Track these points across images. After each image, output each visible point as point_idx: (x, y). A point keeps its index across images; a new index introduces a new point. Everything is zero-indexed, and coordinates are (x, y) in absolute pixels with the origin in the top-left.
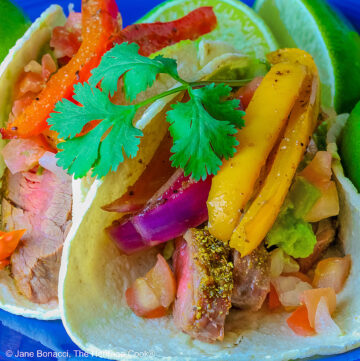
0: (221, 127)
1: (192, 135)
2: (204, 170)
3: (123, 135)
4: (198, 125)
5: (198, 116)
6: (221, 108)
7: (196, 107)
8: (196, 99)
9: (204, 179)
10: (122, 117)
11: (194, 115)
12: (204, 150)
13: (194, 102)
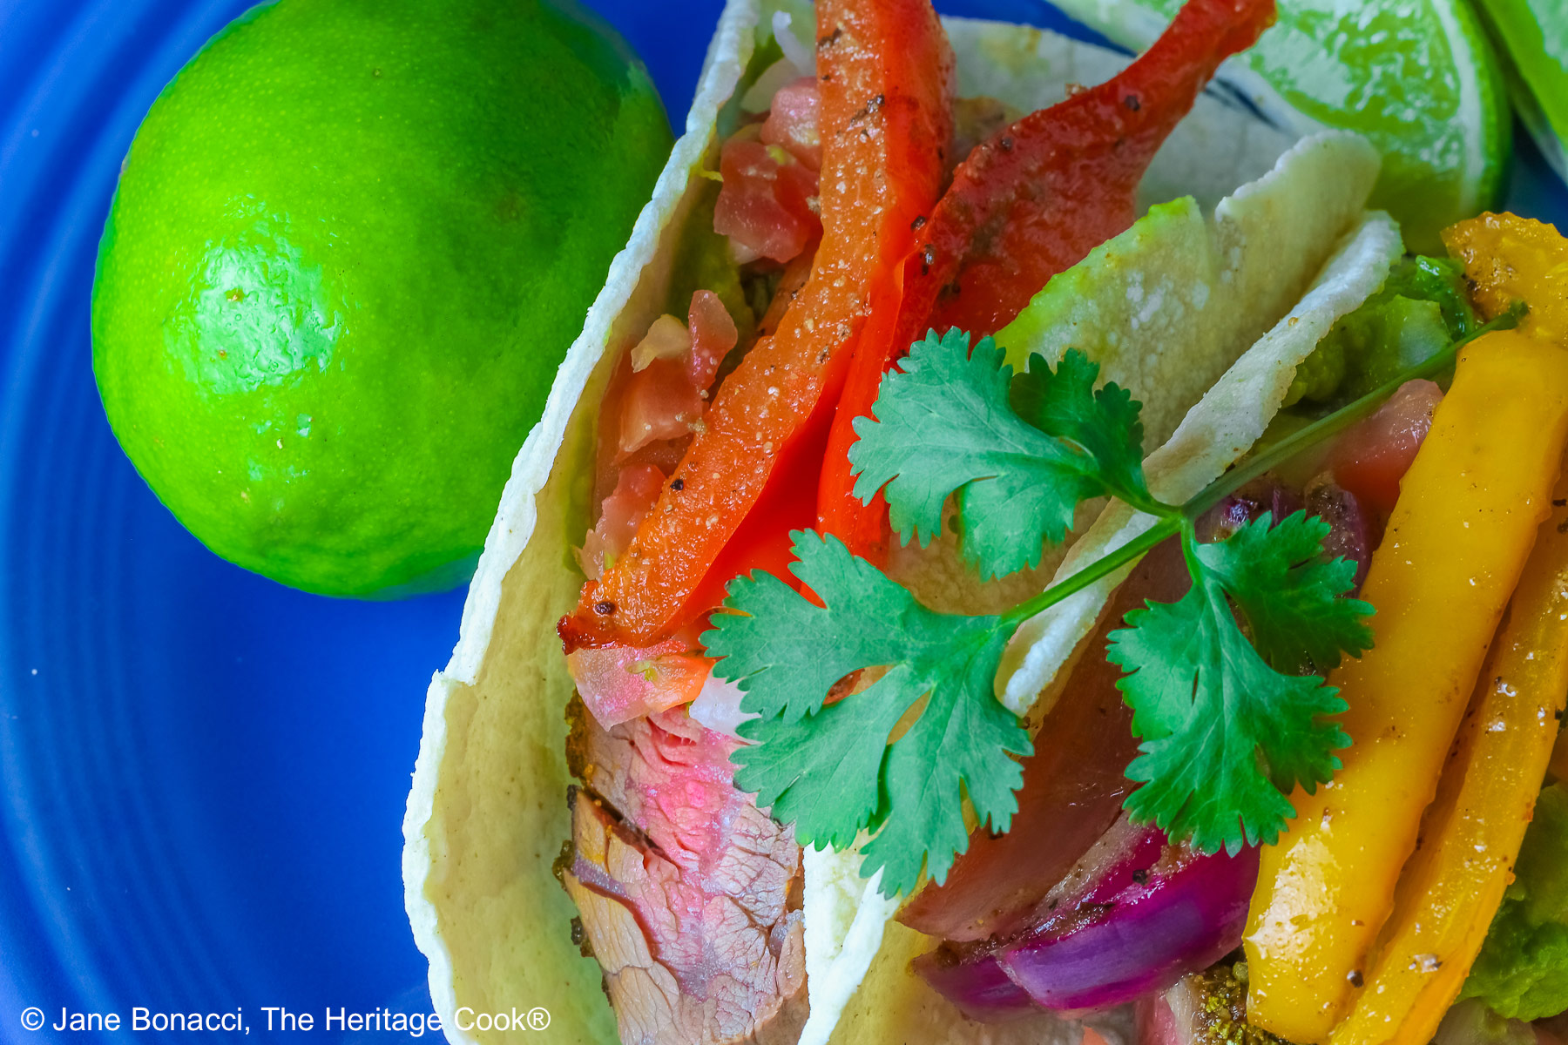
0: (1292, 695)
1: (1199, 727)
2: (1236, 828)
3: (962, 738)
4: (1216, 691)
5: (1216, 659)
6: (1293, 602)
7: (1211, 621)
8: (1209, 584)
9: (1233, 850)
10: (959, 659)
11: (1205, 655)
12: (1236, 774)
13: (1202, 600)
